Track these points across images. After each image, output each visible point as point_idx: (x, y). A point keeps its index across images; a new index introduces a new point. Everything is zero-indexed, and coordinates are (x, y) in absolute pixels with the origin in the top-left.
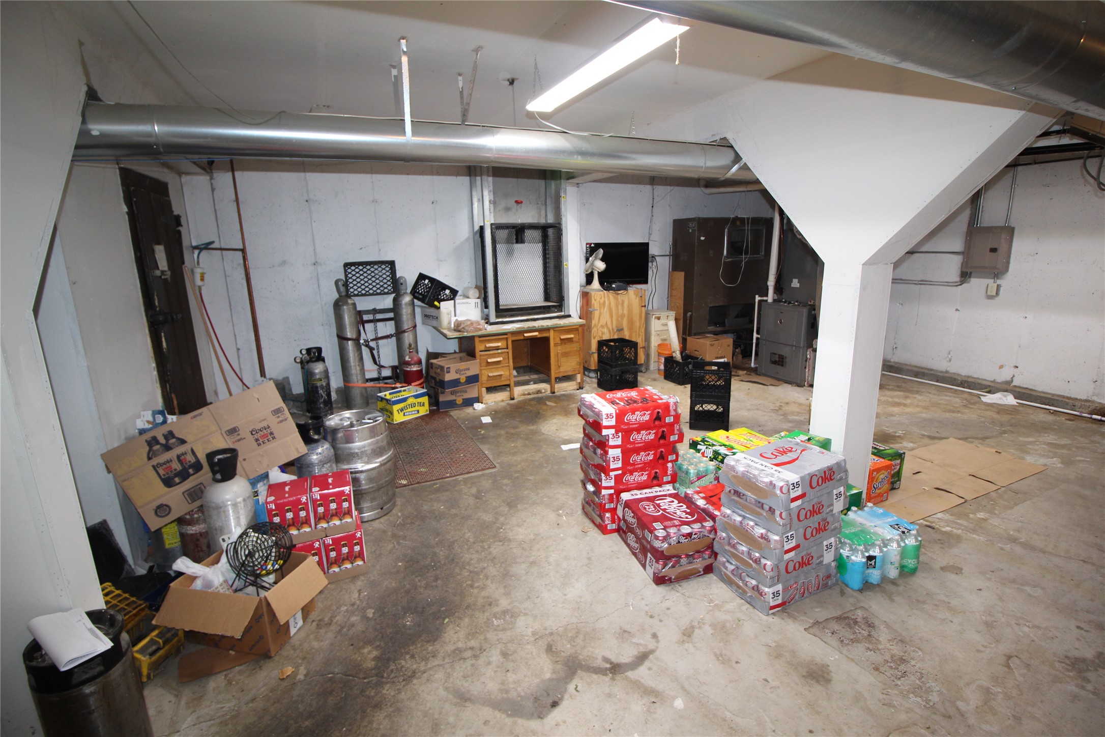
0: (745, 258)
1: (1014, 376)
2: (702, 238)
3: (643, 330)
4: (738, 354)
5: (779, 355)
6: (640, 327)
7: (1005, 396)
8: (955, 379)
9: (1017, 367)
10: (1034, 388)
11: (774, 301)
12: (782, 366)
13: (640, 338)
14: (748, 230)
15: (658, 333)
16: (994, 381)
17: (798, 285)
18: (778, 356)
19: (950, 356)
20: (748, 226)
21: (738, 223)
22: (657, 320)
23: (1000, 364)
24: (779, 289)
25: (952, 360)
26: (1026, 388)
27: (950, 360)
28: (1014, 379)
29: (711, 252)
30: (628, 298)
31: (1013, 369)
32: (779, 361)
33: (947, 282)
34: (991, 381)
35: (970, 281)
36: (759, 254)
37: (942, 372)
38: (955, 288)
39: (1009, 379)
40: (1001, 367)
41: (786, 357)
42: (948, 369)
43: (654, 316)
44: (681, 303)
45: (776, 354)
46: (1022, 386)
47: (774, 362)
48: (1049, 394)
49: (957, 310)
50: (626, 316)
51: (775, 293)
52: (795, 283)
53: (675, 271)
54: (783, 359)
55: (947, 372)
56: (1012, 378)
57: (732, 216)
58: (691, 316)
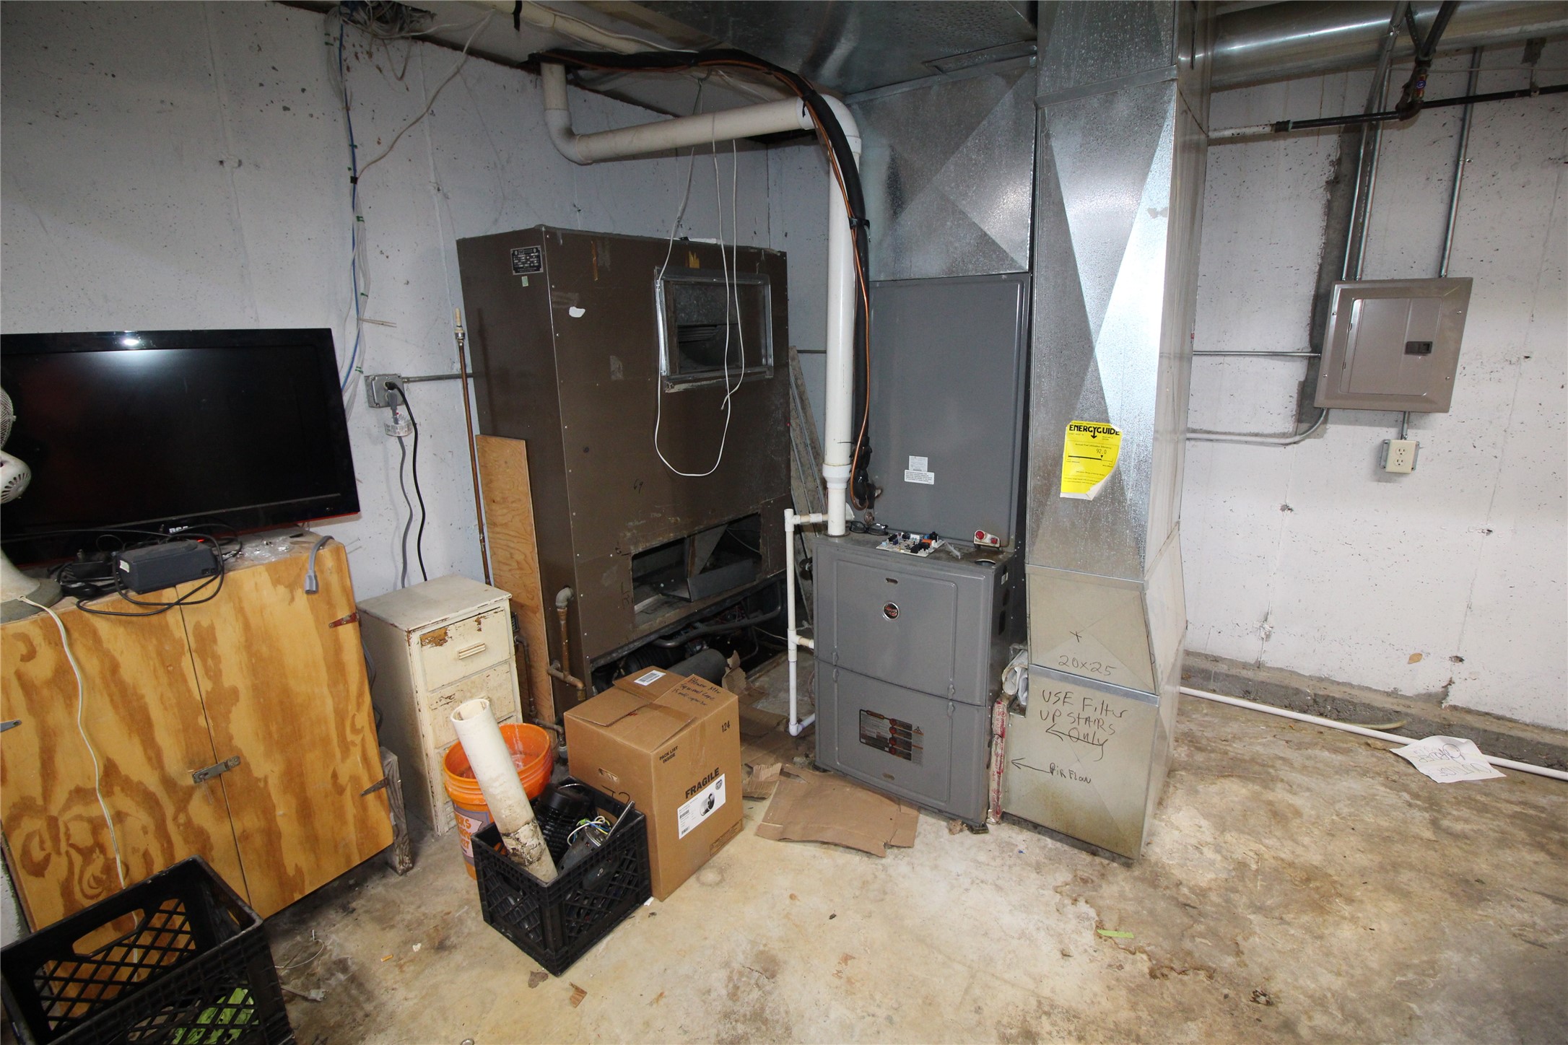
0: (734, 377)
1: (1451, 682)
2: (576, 312)
3: (364, 718)
4: (732, 670)
5: (893, 721)
6: (341, 715)
7: (1454, 746)
8: (1297, 692)
9: (1461, 660)
10: (1508, 715)
11: (850, 526)
12: (908, 757)
13: (356, 755)
14: (731, 286)
15: (447, 692)
16: (1394, 694)
17: (930, 479)
18: (887, 724)
19: (1266, 626)
20: (731, 276)
21: (694, 262)
22: (431, 650)
23: (1412, 652)
24: (861, 491)
25: (1273, 637)
26: (1487, 714)
27: (1268, 636)
28: (1452, 689)
29: (615, 364)
30: (240, 611)
31: (1449, 664)
32: (893, 739)
33: (1256, 435)
34: (1388, 694)
35: (1325, 431)
36: (760, 364)
37: (1245, 666)
38: (1282, 448)
39: (1436, 687)
40: (1415, 658)
41: (918, 731)
42: (1264, 658)
43: (415, 637)
44: (527, 551)
45: (881, 717)
46: (1472, 707)
47: (877, 743)
48: (1553, 731)
49: (1286, 508)
50: (245, 695)
51: (848, 499)
52: (919, 471)
53: (495, 433)
54: (909, 735)
55: (1259, 666)
56: (1445, 687)
57: (672, 237)
58: (571, 603)
